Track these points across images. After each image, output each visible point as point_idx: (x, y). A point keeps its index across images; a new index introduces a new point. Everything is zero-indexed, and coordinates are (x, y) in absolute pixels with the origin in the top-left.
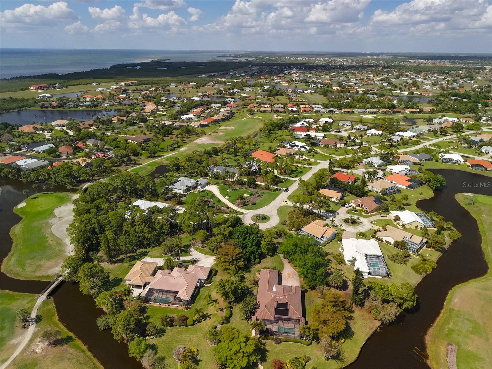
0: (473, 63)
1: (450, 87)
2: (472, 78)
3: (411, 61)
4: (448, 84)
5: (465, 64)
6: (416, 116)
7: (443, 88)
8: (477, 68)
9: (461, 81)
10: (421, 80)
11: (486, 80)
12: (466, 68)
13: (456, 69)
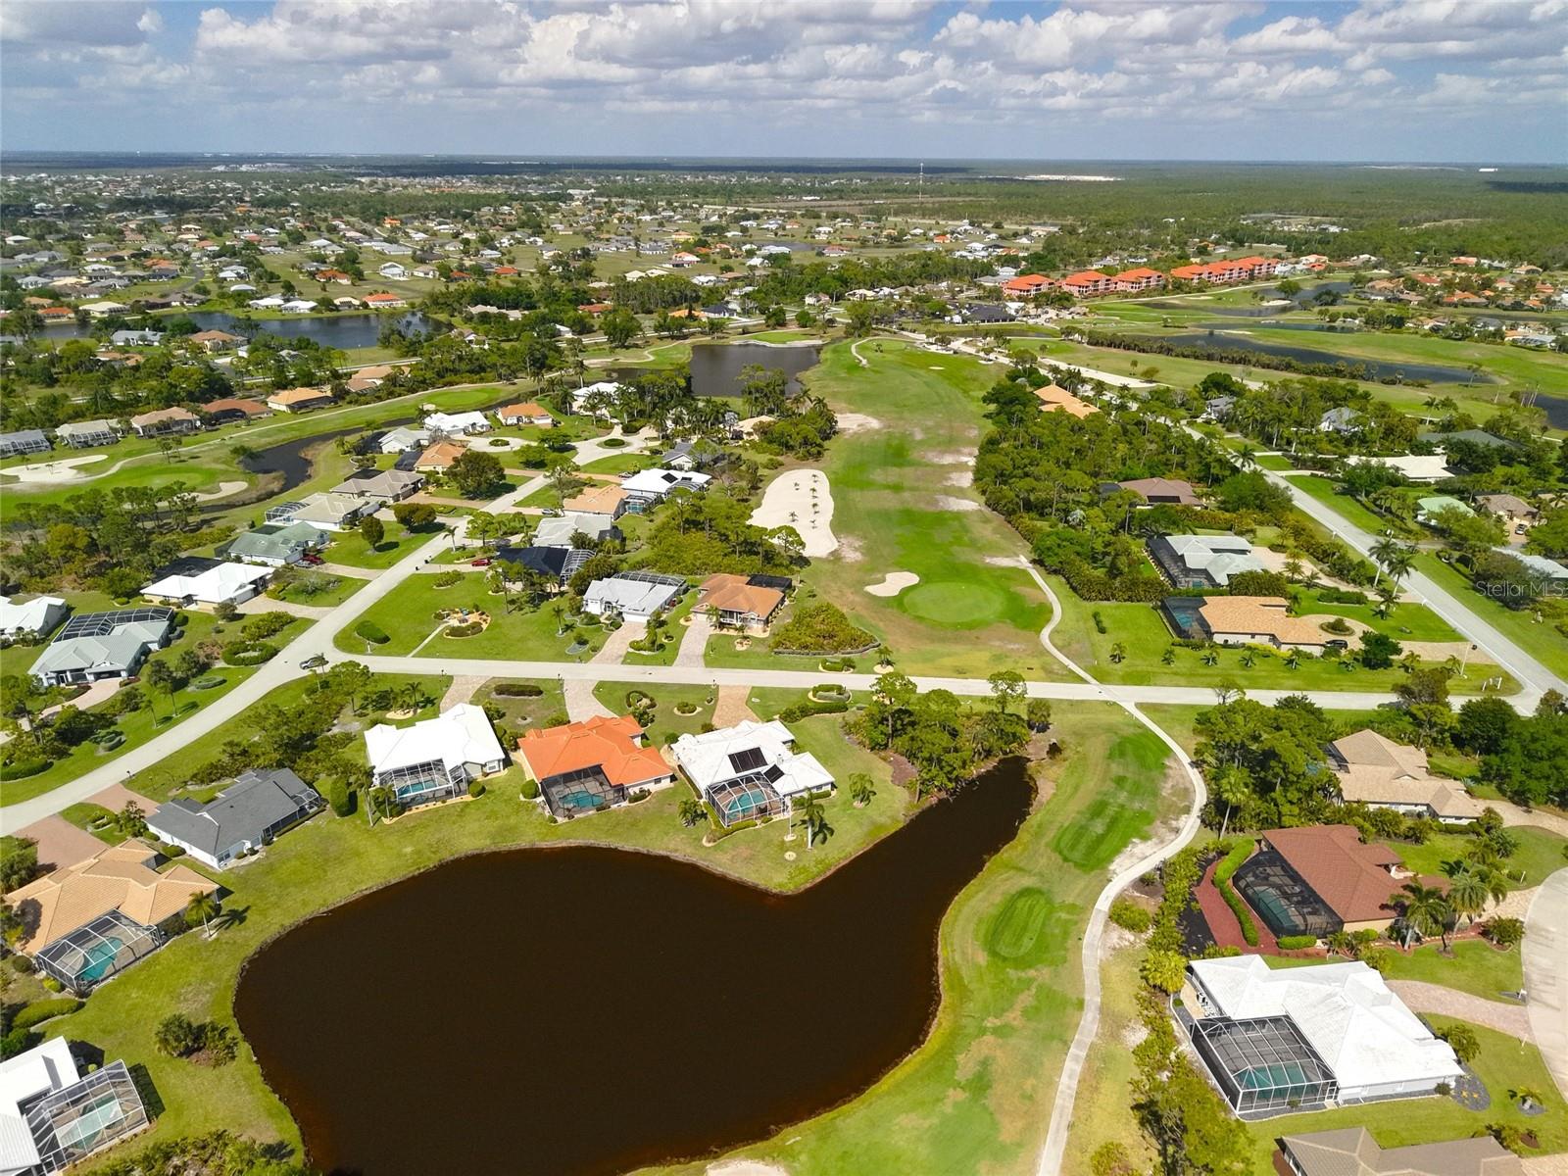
0: (540, 184)
1: (467, 263)
2: (538, 230)
3: (363, 180)
4: (466, 253)
5: (518, 185)
6: (317, 422)
7: (445, 272)
8: (550, 198)
9: (505, 242)
10: (377, 246)
11: (575, 233)
12: (521, 198)
13: (494, 201)
